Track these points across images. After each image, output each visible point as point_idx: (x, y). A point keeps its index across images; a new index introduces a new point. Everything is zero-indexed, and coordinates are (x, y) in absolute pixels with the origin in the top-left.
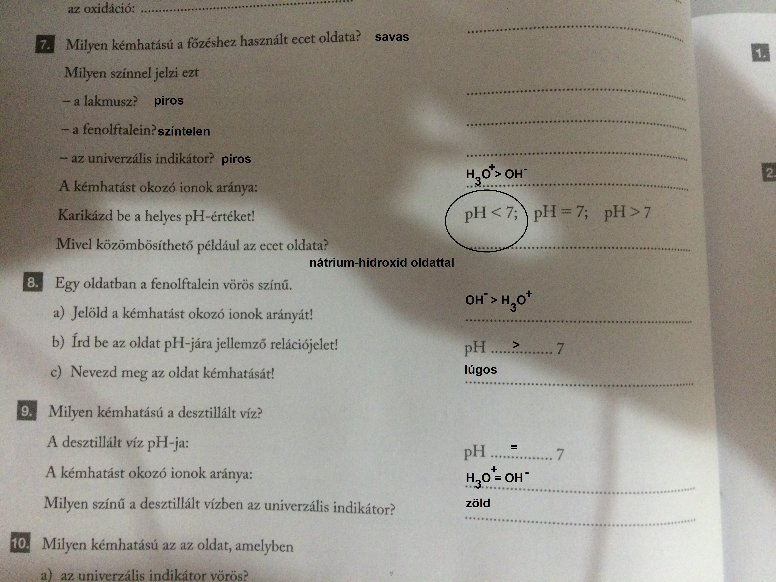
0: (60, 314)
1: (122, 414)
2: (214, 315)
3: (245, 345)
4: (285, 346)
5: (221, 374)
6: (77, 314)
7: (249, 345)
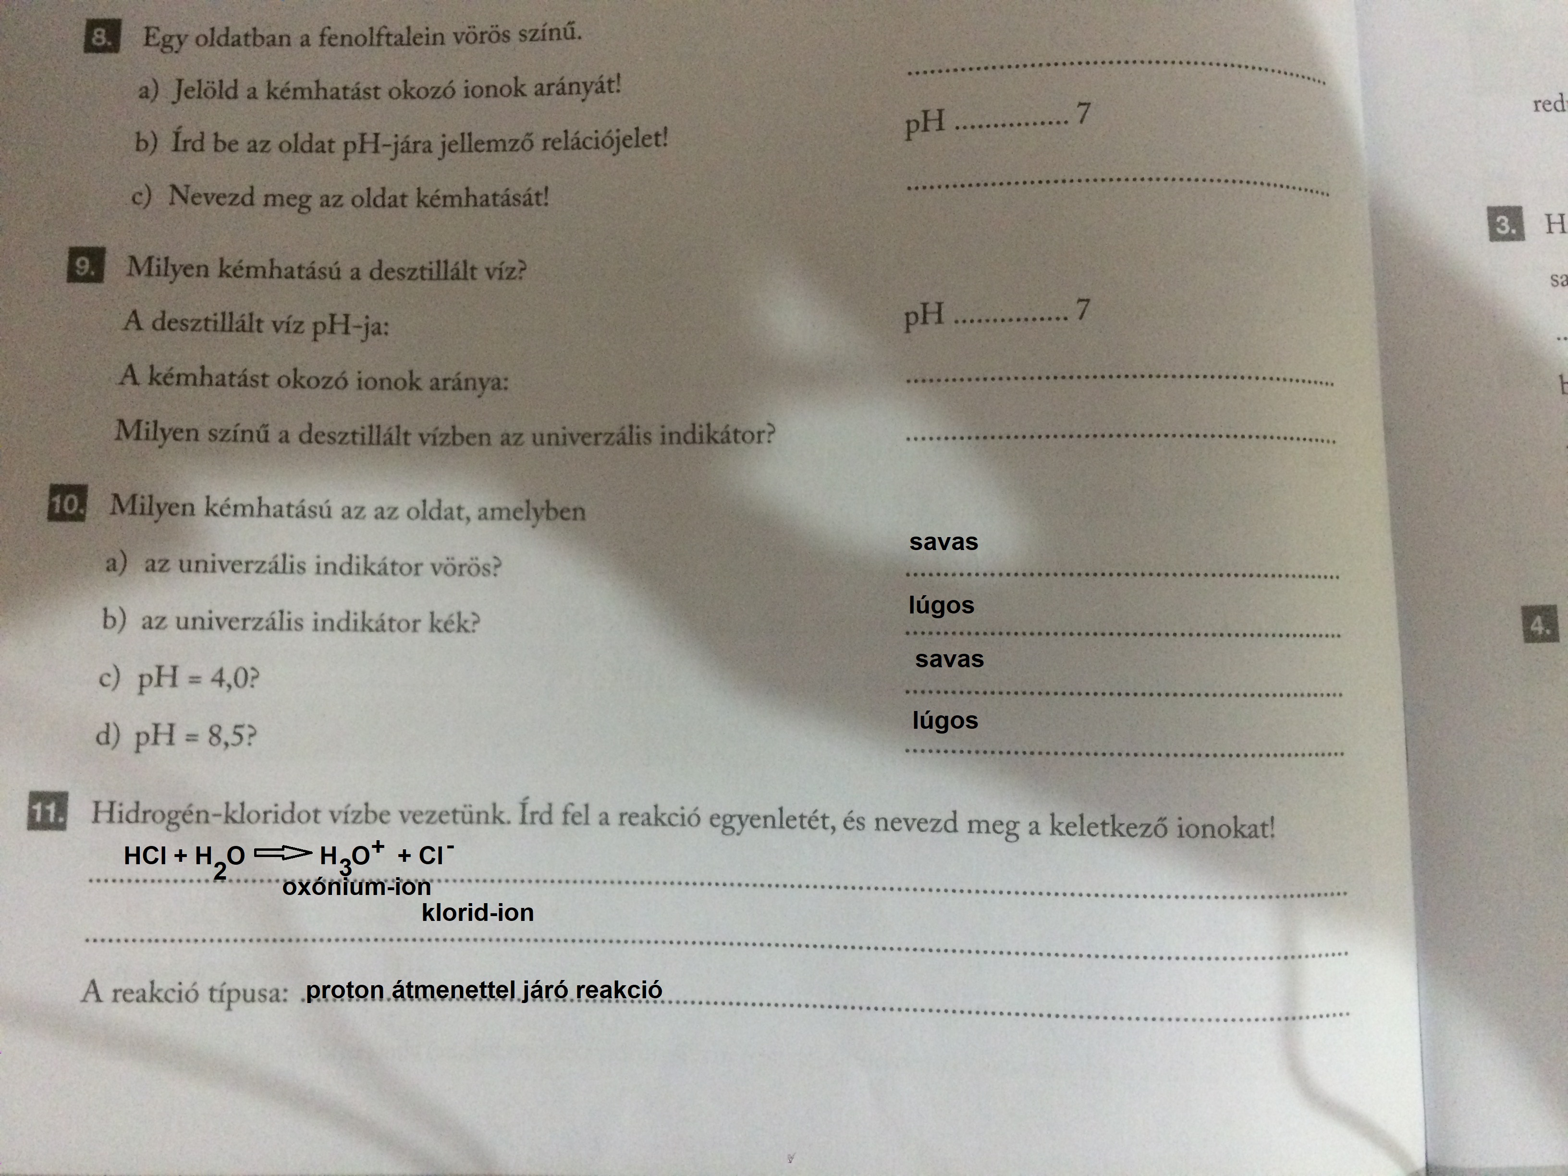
0: (152, 94)
1: (264, 272)
2: (436, 93)
3: (494, 145)
4: (570, 144)
5: (450, 201)
6: (182, 91)
7: (501, 144)
